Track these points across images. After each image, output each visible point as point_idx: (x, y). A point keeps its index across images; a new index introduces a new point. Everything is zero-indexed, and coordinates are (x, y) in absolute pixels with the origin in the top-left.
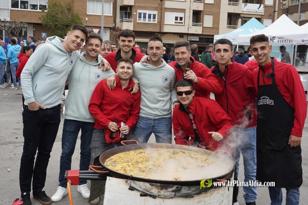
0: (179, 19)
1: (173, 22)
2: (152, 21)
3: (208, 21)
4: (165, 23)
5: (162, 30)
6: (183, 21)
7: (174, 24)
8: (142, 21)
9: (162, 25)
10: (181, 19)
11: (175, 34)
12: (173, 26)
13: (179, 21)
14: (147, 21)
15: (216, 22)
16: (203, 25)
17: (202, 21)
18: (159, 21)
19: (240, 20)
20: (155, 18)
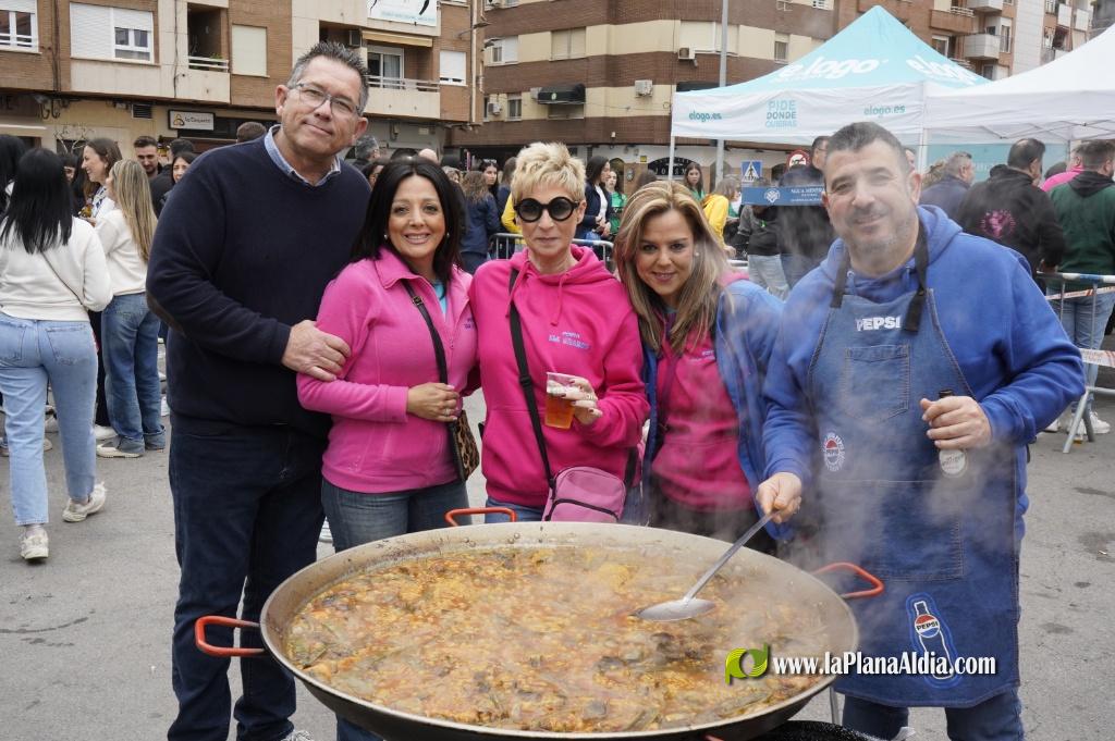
0: (132, 37)
1: (108, 49)
2: (14, 42)
3: (248, 50)
4: (74, 54)
5: (62, 82)
6: (150, 48)
7: (114, 59)
9: (61, 68)
11: (116, 99)
12: (111, 68)
13: (132, 46)
15: (280, 54)
16: (230, 64)
17: (224, 49)
18: (48, 44)
19: (364, 53)
20: (28, 32)
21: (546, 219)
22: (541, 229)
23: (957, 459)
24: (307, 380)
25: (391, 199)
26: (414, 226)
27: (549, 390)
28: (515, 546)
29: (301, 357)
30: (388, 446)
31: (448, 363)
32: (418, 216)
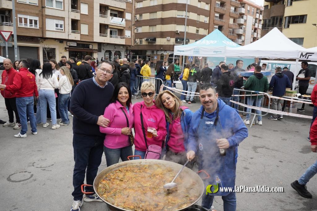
0: (59, 26)
1: (54, 28)
2: (33, 26)
3: (84, 29)
4: (47, 29)
5: (44, 35)
6: (63, 28)
7: (55, 30)
8: (23, 25)
9: (44, 32)
10: (61, 26)
11: (55, 39)
12: (54, 32)
13: (59, 28)
14: (28, 26)
15: (91, 30)
16: (80, 32)
17: (79, 30)
18: (41, 27)
19: (109, 30)
20: (37, 24)
21: (148, 96)
22: (147, 98)
23: (223, 151)
24: (102, 127)
25: (118, 92)
26: (123, 97)
27: (148, 131)
28: (141, 164)
29: (101, 123)
30: (117, 140)
31: (129, 123)
32: (124, 95)
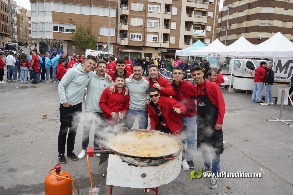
0: (155, 38)
1: (152, 40)
2: (139, 39)
3: (172, 40)
4: (147, 41)
5: (145, 45)
6: (157, 40)
7: (152, 41)
8: (133, 39)
9: (145, 43)
10: (156, 38)
11: (153, 47)
12: (151, 43)
13: (155, 40)
14: (136, 40)
15: (177, 40)
16: (169, 42)
17: (169, 40)
18: (143, 40)
19: (191, 40)
20: (141, 38)
